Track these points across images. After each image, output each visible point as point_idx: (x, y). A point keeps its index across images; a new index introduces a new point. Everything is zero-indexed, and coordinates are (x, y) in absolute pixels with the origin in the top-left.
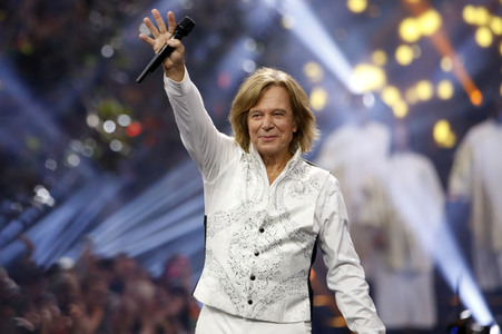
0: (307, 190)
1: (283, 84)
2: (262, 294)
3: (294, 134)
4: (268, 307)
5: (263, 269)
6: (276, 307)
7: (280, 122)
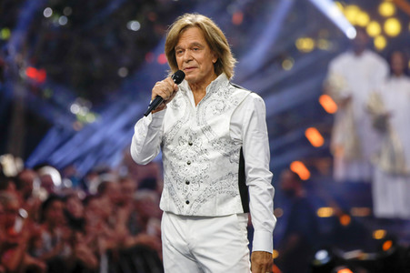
0: (227, 108)
1: (198, 25)
2: (195, 195)
3: (214, 64)
4: (203, 205)
5: (195, 174)
6: (208, 204)
7: (198, 55)
